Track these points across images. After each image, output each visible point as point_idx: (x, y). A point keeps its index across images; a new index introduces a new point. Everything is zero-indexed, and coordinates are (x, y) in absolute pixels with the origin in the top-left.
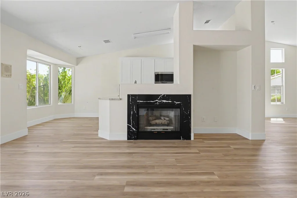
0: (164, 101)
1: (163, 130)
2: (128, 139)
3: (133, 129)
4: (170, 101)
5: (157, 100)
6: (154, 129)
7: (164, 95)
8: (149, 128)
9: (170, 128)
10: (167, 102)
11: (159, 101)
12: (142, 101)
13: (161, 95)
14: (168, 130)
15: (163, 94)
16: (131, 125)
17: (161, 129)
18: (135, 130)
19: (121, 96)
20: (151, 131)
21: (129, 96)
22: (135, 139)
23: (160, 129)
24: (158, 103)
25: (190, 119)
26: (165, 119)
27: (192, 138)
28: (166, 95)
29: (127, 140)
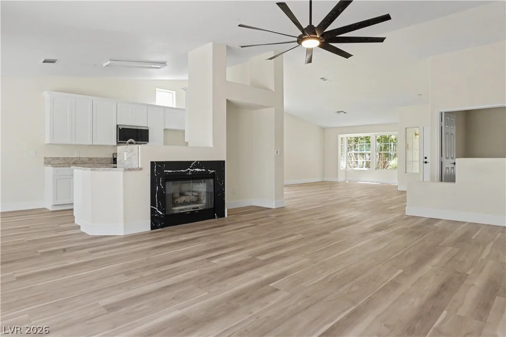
0: (197, 170)
1: (193, 209)
2: (152, 229)
3: (160, 212)
4: (204, 170)
5: (189, 169)
6: (183, 210)
7: (197, 162)
8: (177, 209)
9: (201, 206)
10: (201, 170)
11: (192, 170)
12: (171, 171)
13: (194, 162)
14: (198, 208)
15: (196, 160)
16: (156, 207)
17: (190, 209)
18: (161, 213)
19: (141, 164)
20: (180, 213)
21: (152, 163)
22: (162, 227)
23: (188, 208)
24: (190, 173)
25: (224, 191)
26: (192, 195)
27: (226, 216)
28: (200, 161)
29: (150, 230)
